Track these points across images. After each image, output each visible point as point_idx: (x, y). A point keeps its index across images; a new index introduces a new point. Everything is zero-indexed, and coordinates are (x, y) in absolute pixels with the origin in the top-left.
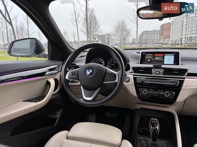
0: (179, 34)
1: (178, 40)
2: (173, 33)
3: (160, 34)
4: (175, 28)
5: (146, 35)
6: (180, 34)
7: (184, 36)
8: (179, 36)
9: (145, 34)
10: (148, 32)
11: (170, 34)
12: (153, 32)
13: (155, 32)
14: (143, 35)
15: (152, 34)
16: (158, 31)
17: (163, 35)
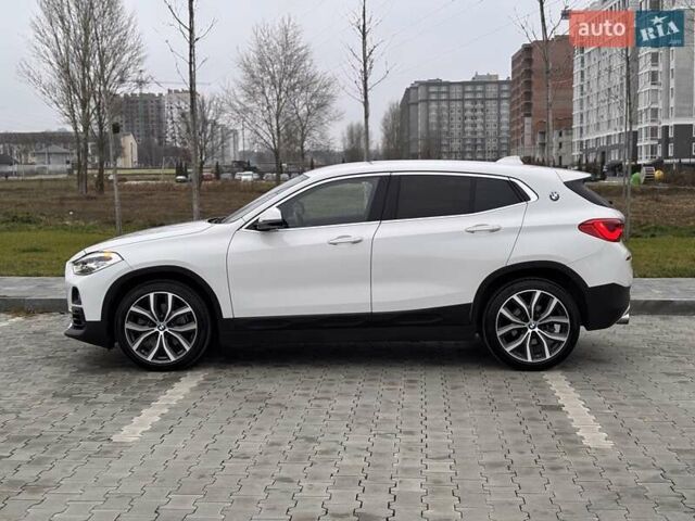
2: (590, 105)
9: (427, 101)
10: (444, 89)
11: (572, 110)
12: (475, 92)
13: (483, 92)
14: (412, 108)
15: (468, 105)
16: (505, 87)
17: (533, 113)
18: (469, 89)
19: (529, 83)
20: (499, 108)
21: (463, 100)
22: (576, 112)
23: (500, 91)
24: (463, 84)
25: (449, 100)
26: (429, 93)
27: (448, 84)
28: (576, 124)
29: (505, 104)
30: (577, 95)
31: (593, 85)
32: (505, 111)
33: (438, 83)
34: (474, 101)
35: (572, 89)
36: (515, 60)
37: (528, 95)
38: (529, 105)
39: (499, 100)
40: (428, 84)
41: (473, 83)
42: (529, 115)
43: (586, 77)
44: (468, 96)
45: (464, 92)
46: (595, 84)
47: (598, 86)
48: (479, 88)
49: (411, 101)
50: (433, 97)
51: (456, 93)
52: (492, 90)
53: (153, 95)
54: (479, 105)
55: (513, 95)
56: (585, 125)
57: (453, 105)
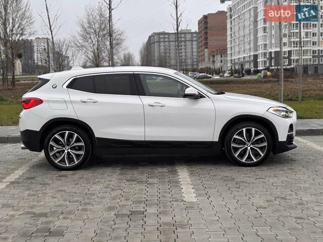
0: (249, 44)
1: (247, 62)
2: (235, 42)
3: (199, 43)
4: (237, 28)
5: (162, 44)
6: (252, 45)
7: (261, 51)
8: (250, 48)
9: (159, 42)
10: (167, 36)
11: (227, 45)
12: (181, 38)
14: (152, 45)
16: (194, 35)
19: (206, 33)
20: (192, 45)
21: (175, 41)
23: (192, 37)
24: (176, 34)
25: (169, 41)
26: (160, 38)
28: (229, 52)
29: (195, 43)
30: (229, 38)
32: (195, 46)
33: (164, 33)
34: (181, 42)
35: (226, 36)
36: (200, 22)
37: (206, 38)
39: (192, 41)
40: (159, 34)
41: (180, 34)
42: (207, 48)
43: (233, 30)
45: (176, 38)
46: (237, 33)
47: (239, 34)
48: (183, 36)
49: (151, 42)
50: (162, 40)
51: (172, 38)
53: (28, 40)
54: (183, 44)
55: (199, 38)
56: (233, 52)
57: (171, 43)
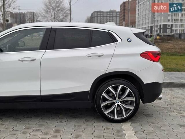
0: (148, 19)
2: (140, 18)
3: (120, 18)
5: (99, 18)
6: (150, 20)
8: (149, 22)
9: (97, 17)
10: (102, 13)
11: (135, 20)
12: (110, 14)
13: (112, 14)
14: (93, 18)
15: (108, 18)
16: (118, 13)
17: (125, 20)
18: (108, 13)
19: (124, 12)
20: (116, 19)
21: (107, 17)
22: (137, 20)
23: (117, 14)
24: (107, 12)
25: (103, 16)
27: (103, 12)
28: (137, 24)
29: (118, 18)
30: (137, 16)
31: (142, 13)
32: (118, 20)
33: (100, 12)
34: (110, 17)
35: (136, 14)
36: (121, 6)
37: (124, 15)
38: (124, 18)
39: (116, 17)
40: (98, 12)
41: (110, 12)
42: (124, 21)
43: (140, 11)
44: (108, 15)
45: (107, 14)
47: (143, 13)
48: (111, 13)
49: (93, 16)
50: (99, 15)
51: (105, 14)
52: (115, 14)
53: (22, 13)
54: (111, 18)
55: (120, 15)
56: (139, 24)
57: (104, 18)
